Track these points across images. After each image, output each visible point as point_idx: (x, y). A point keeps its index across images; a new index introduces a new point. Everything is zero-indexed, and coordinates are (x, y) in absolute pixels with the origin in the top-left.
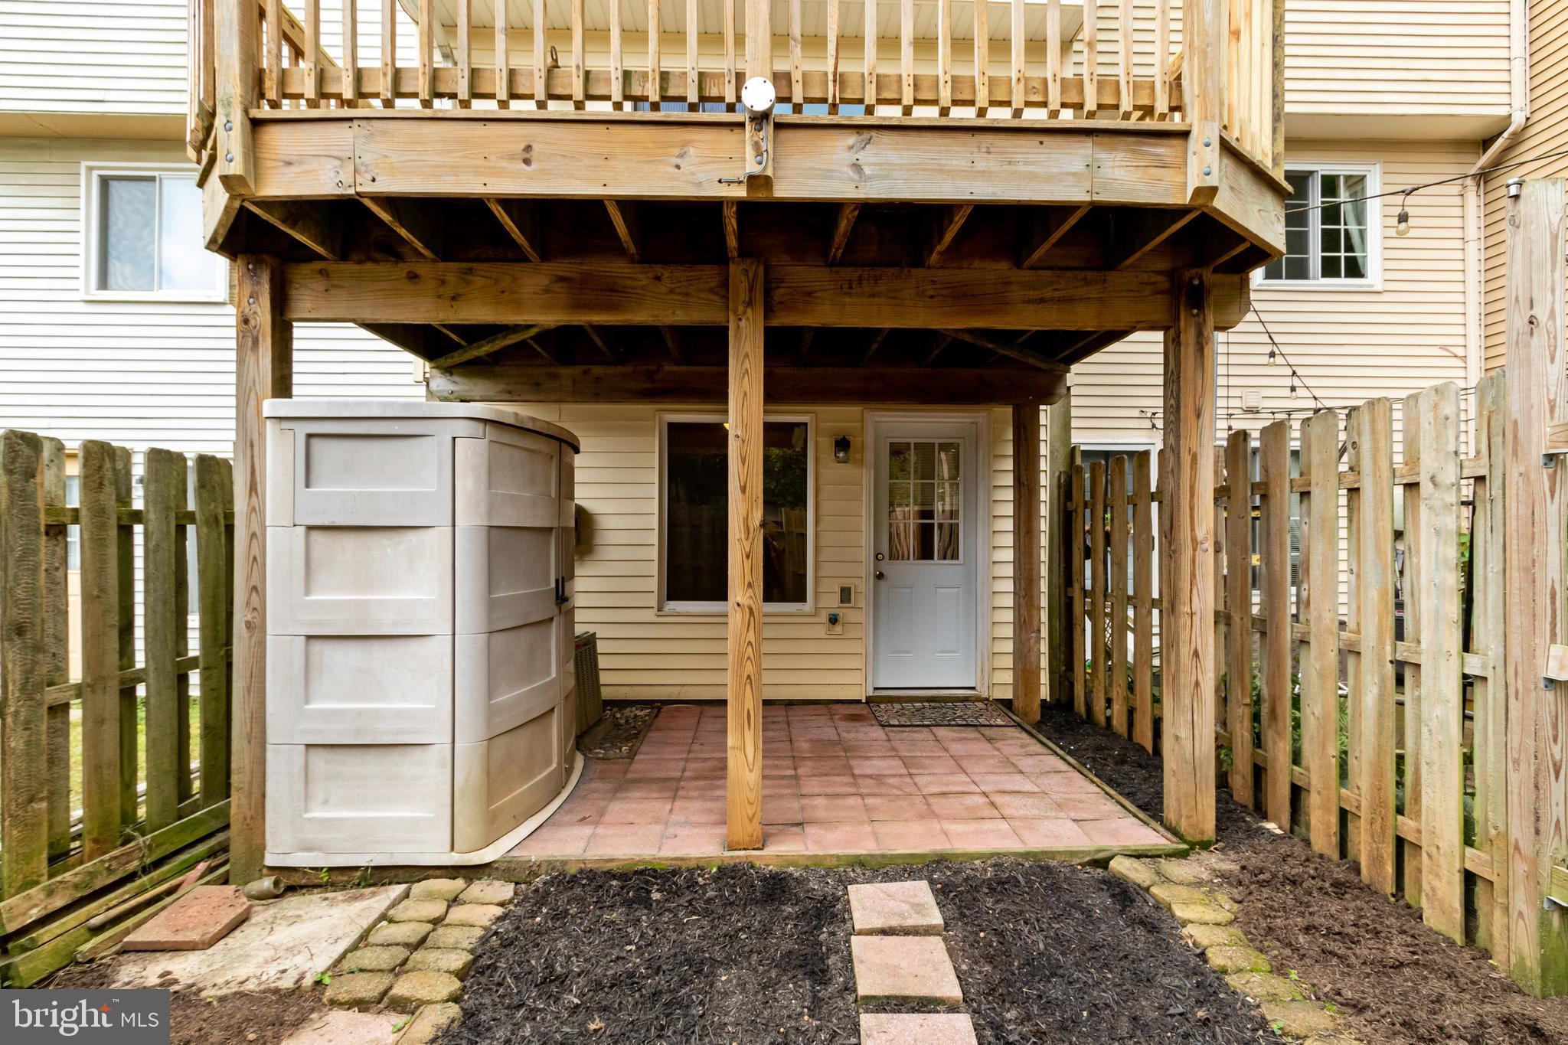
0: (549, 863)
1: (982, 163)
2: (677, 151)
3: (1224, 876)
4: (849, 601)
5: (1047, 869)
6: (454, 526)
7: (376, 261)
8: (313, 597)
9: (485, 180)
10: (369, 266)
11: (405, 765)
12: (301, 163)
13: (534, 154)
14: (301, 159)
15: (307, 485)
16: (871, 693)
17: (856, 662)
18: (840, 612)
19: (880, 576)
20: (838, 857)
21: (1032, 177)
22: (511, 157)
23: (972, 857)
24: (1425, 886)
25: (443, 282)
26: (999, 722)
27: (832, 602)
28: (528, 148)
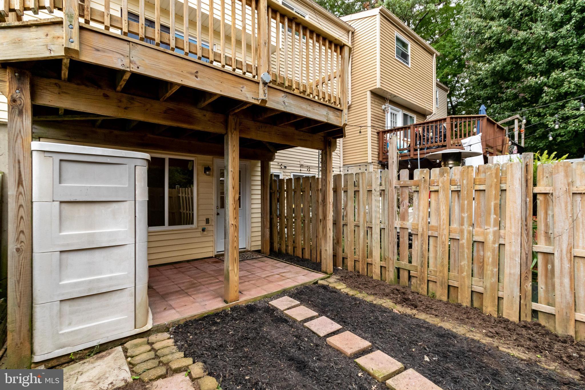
0: (173, 323)
1: (309, 108)
2: (242, 86)
3: (338, 279)
4: (209, 223)
5: (307, 287)
6: (135, 201)
7: (87, 86)
8: (63, 234)
9: (182, 79)
10: (83, 87)
11: (114, 299)
12: (104, 52)
13: (199, 74)
14: (104, 51)
15: (60, 182)
16: (216, 254)
17: (211, 244)
18: (206, 227)
19: (218, 214)
20: (260, 297)
21: (318, 114)
22: (191, 74)
23: (290, 288)
24: (373, 271)
25: (120, 101)
26: (260, 256)
27: (203, 224)
28: (197, 72)
